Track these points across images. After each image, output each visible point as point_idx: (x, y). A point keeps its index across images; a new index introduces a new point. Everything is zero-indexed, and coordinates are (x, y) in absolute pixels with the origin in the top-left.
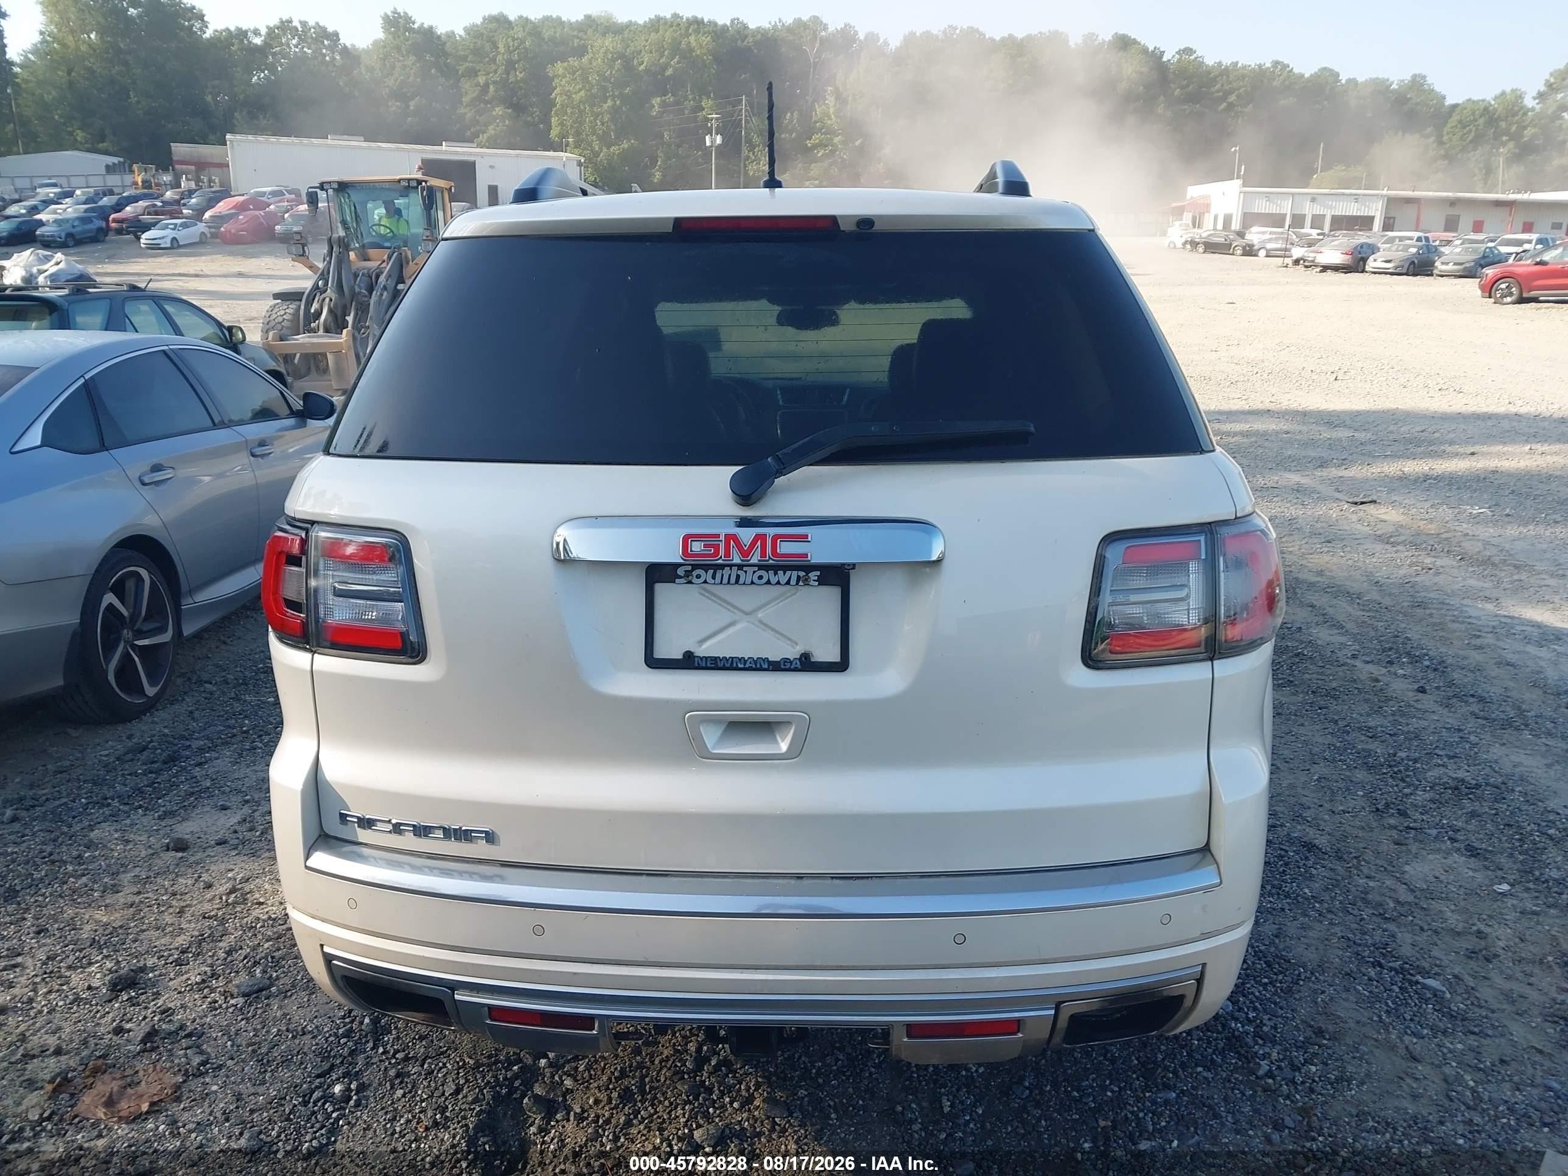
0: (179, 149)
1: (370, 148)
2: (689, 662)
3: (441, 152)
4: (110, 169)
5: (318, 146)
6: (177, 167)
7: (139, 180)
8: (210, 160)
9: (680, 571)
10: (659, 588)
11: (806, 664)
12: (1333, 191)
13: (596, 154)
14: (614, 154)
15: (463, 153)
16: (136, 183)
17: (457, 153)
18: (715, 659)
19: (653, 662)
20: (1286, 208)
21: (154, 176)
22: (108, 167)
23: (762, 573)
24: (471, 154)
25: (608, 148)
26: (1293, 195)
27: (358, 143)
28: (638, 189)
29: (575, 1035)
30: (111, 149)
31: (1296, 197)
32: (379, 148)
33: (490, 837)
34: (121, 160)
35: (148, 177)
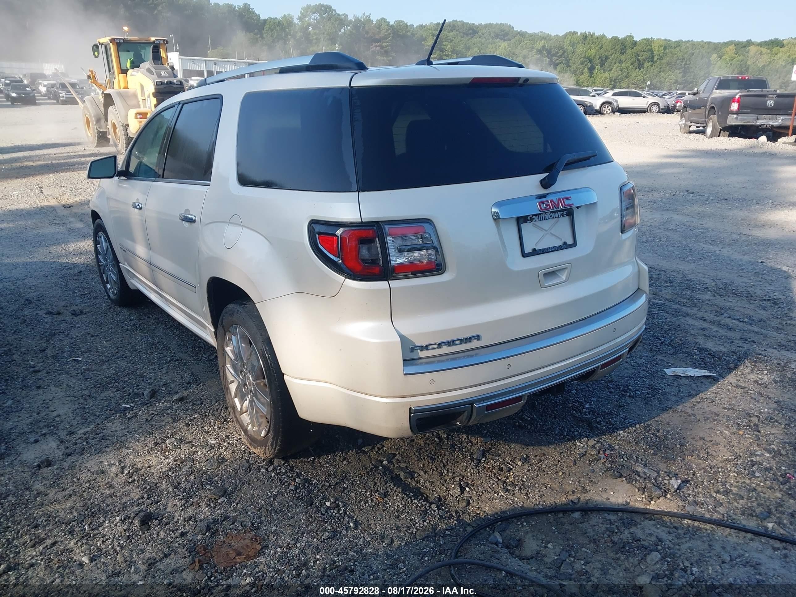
2: (535, 252)
9: (529, 218)
10: (523, 226)
11: (565, 246)
12: (223, 60)
18: (543, 249)
19: (524, 255)
20: (203, 67)
23: (551, 214)
26: (205, 61)
29: (510, 407)
31: (207, 62)
33: (478, 337)
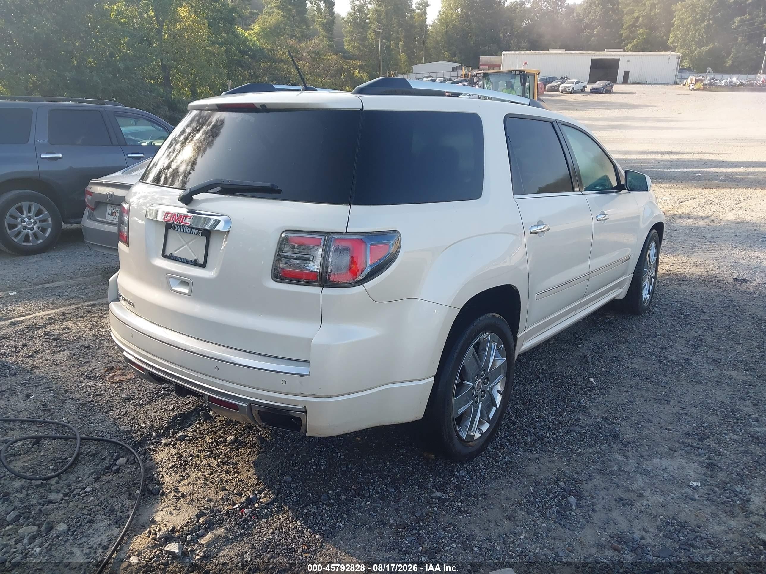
0: (483, 59)
1: (567, 54)
3: (605, 55)
4: (454, 69)
5: (544, 54)
6: (481, 67)
7: (464, 73)
8: (495, 63)
9: (173, 226)
10: (168, 231)
11: (195, 263)
13: (692, 52)
14: (703, 51)
15: (614, 55)
16: (462, 75)
17: (611, 55)
19: (164, 256)
21: (470, 72)
22: (453, 68)
24: (618, 55)
25: (700, 48)
27: (562, 52)
28: (711, 71)
30: (457, 60)
32: (572, 54)
34: (460, 64)
35: (468, 72)
